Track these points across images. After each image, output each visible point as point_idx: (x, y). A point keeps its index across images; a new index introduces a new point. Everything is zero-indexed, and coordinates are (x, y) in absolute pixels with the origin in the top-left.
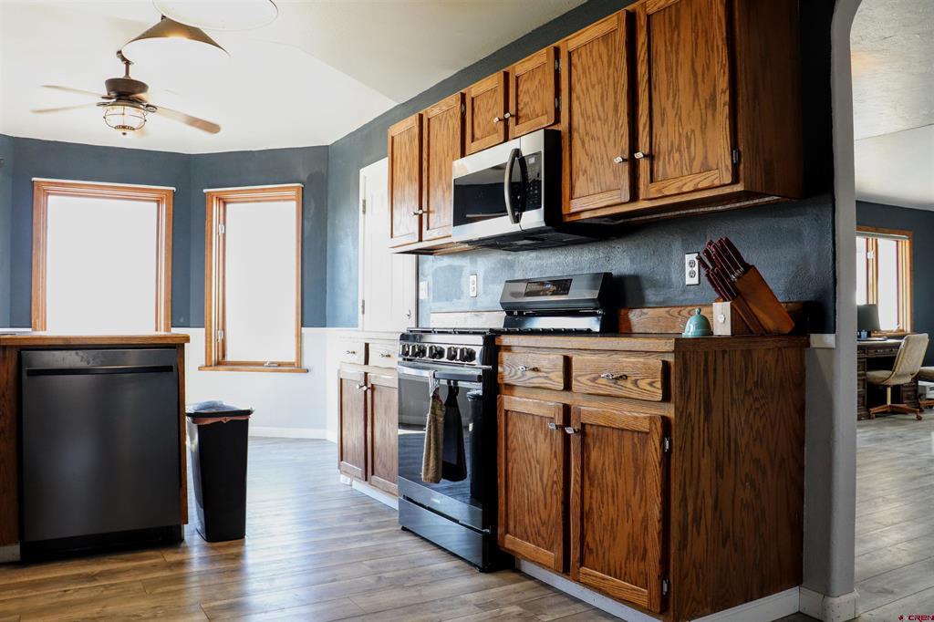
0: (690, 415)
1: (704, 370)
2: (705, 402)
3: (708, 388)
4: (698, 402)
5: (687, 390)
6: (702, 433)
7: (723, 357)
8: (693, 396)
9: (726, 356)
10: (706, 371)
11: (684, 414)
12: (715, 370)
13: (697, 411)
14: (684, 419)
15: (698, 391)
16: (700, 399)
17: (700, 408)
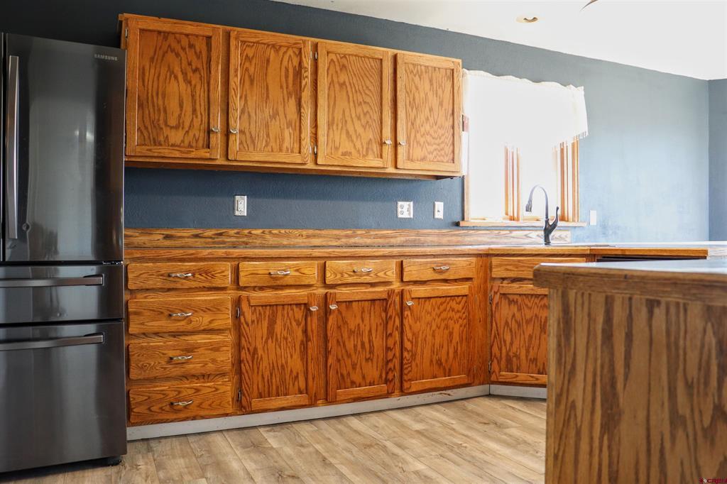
0: (573, 406)
1: (604, 331)
2: (604, 394)
3: (612, 369)
4: (589, 388)
5: (569, 360)
6: (596, 452)
7: (651, 313)
8: (580, 376)
9: (659, 313)
10: (608, 336)
11: (564, 402)
12: (629, 337)
13: (589, 398)
14: (562, 407)
15: (590, 368)
16: (594, 384)
17: (594, 401)
